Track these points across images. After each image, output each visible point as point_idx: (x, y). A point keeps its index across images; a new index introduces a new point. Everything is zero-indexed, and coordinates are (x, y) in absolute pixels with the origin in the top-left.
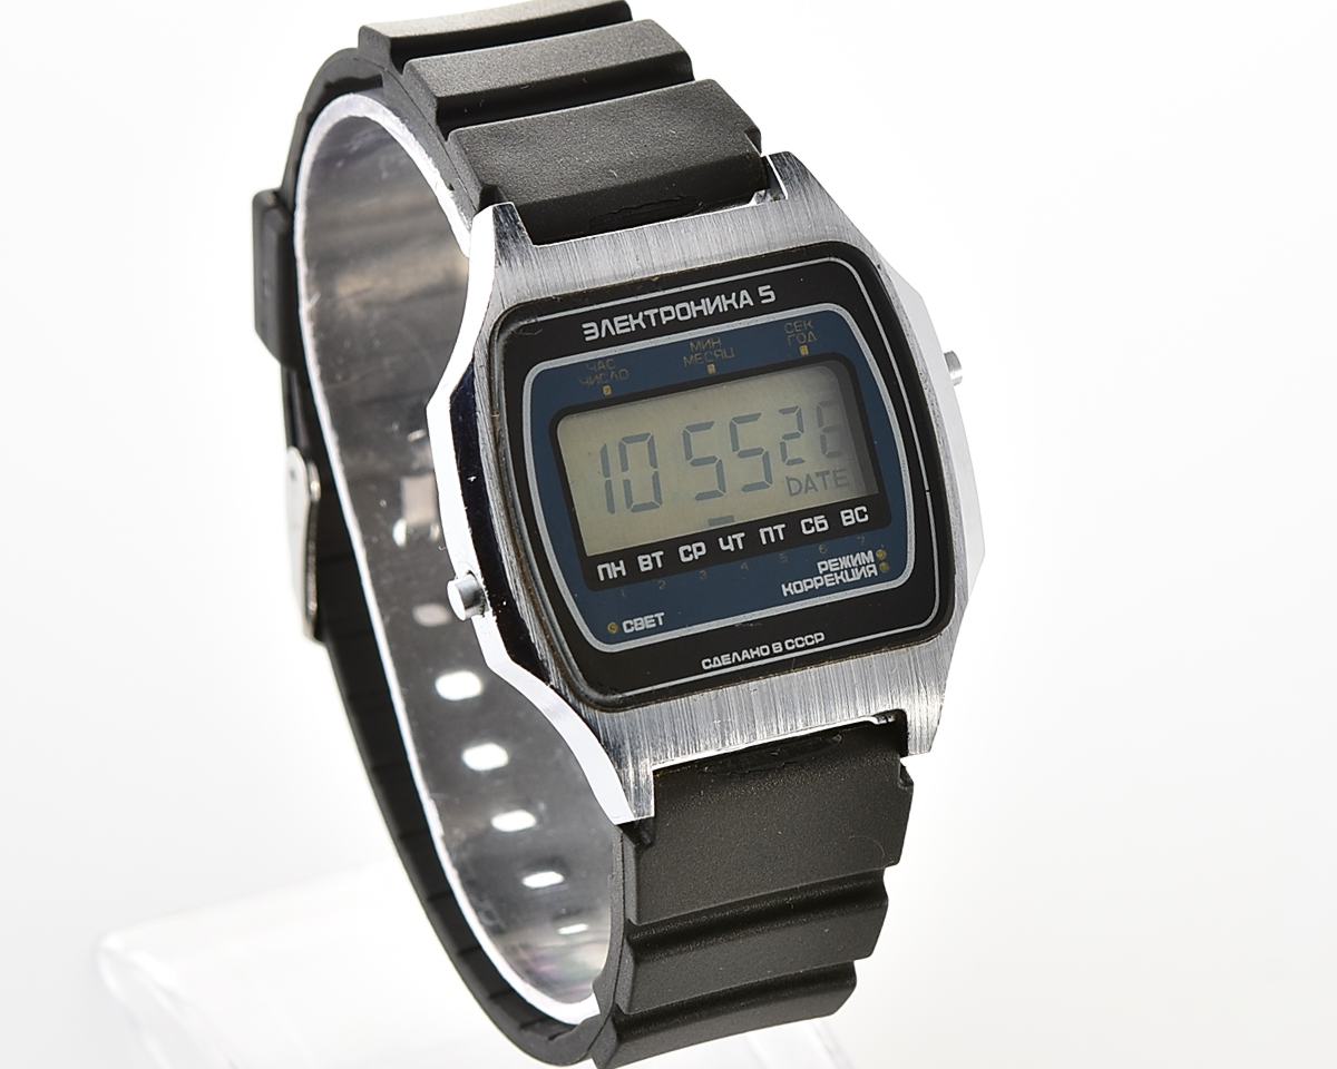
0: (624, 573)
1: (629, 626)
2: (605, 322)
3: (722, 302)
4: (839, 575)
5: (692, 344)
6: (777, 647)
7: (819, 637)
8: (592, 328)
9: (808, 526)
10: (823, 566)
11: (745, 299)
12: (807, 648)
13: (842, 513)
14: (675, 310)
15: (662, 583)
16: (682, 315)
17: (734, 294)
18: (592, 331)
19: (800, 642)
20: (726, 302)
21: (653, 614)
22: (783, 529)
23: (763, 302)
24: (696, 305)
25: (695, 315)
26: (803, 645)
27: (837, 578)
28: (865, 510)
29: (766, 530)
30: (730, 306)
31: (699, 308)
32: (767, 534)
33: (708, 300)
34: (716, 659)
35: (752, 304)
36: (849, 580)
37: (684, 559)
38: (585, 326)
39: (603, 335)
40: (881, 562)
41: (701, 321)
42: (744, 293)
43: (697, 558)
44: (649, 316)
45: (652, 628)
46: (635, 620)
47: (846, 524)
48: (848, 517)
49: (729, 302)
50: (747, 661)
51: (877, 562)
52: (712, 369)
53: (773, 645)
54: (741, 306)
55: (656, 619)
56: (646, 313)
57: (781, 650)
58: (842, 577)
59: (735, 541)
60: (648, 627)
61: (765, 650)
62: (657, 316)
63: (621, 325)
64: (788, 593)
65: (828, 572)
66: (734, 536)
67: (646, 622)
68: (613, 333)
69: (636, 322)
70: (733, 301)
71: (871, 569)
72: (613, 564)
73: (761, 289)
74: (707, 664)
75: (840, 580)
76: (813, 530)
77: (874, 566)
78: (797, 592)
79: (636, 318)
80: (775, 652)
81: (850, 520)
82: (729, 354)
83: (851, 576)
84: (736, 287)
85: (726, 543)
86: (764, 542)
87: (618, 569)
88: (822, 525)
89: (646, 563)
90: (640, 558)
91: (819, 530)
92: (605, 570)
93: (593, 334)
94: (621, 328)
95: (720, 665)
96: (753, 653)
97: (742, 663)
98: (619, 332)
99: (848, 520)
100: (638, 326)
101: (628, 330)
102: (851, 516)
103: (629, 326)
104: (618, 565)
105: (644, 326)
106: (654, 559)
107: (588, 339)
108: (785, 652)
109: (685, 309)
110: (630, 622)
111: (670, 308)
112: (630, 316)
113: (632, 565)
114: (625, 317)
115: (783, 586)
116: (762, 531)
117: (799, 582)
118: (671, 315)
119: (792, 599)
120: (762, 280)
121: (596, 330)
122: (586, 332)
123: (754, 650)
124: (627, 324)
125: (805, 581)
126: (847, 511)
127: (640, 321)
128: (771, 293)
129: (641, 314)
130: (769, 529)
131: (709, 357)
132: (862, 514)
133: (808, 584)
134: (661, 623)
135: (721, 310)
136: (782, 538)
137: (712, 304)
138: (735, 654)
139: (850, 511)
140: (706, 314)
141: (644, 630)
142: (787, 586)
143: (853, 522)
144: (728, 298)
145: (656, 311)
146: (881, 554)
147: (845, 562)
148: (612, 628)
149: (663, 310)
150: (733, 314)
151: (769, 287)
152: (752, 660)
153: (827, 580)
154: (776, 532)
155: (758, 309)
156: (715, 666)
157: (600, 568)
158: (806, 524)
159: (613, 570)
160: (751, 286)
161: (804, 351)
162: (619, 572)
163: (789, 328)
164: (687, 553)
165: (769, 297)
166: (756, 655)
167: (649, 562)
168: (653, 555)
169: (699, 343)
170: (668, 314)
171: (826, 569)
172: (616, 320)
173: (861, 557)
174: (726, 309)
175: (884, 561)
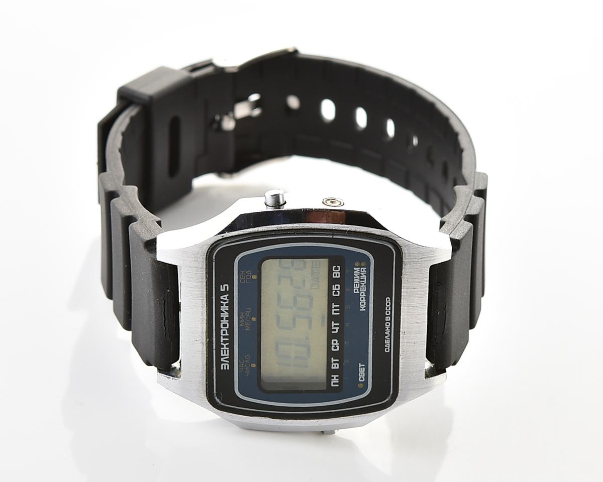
0: (338, 376)
1: (362, 379)
2: (222, 359)
3: (224, 308)
4: (362, 285)
5: (241, 325)
6: (388, 319)
7: (388, 300)
8: (224, 366)
9: (336, 293)
10: (356, 291)
11: (225, 298)
12: (391, 306)
13: (334, 277)
14: (223, 329)
15: (346, 361)
16: (226, 326)
17: (222, 302)
18: (225, 366)
19: (388, 308)
20: (224, 306)
21: (359, 367)
22: (335, 304)
23: (228, 290)
24: (223, 319)
25: (228, 321)
26: (390, 307)
27: (363, 286)
28: (335, 267)
29: (333, 312)
30: (226, 305)
31: (224, 319)
32: (335, 312)
33: (221, 314)
34: (386, 346)
35: (228, 295)
36: (365, 281)
37: (338, 349)
38: (222, 369)
39: (228, 362)
40: (361, 265)
41: (231, 319)
42: (222, 298)
43: (338, 344)
44: (223, 341)
45: (365, 370)
46: (360, 375)
47: (339, 277)
48: (336, 275)
49: (224, 305)
50: (390, 333)
51: (360, 267)
52: (254, 319)
53: (386, 320)
54: (228, 300)
55: (361, 367)
56: (222, 341)
57: (389, 317)
58: (363, 284)
59: (335, 326)
60: (364, 371)
61: (388, 324)
62: (224, 337)
63: (225, 353)
64: (364, 308)
65: (359, 289)
66: (333, 326)
67: (362, 371)
68: (228, 357)
69: (225, 347)
70: (225, 303)
71: (363, 270)
72: (332, 380)
73: (221, 290)
74: (387, 350)
75: (364, 285)
76: (339, 292)
77: (361, 269)
78: (365, 304)
79: (223, 346)
80: (389, 320)
81: (338, 274)
82: (249, 310)
83: (364, 280)
84: (218, 301)
85: (335, 330)
86: (339, 314)
87: (335, 378)
88: (337, 287)
89: (335, 366)
90: (332, 368)
91: (339, 289)
92: (334, 384)
93: (227, 366)
94: (226, 353)
95: (389, 345)
96: (387, 330)
97: (391, 335)
98: (228, 355)
99: (338, 275)
100: (227, 346)
101: (228, 351)
102: (336, 273)
103: (226, 350)
104: (333, 378)
105: (228, 344)
106: (334, 362)
107: (228, 369)
108: (391, 316)
109: (223, 325)
110: (360, 378)
111: (222, 331)
112: (222, 348)
113: (335, 372)
114: (222, 351)
115: (361, 310)
116: (333, 313)
117: (361, 303)
118: (225, 331)
119: (367, 307)
120: (218, 288)
121: (225, 364)
122: (225, 369)
123: (386, 329)
124: (225, 351)
125: (361, 300)
126: (333, 275)
127: (225, 345)
128: (225, 285)
129: (222, 344)
130: (333, 310)
131: (248, 319)
132: (336, 269)
133: (362, 299)
134: (364, 365)
135: (228, 309)
136: (338, 306)
137: (224, 312)
138: (386, 337)
139: (334, 273)
140: (228, 316)
141: (365, 373)
142: (361, 309)
143: (339, 273)
144: (223, 305)
145: (222, 337)
146: (357, 264)
147: (356, 281)
148: (361, 386)
149: (222, 334)
150: (231, 305)
151: (221, 286)
152: (391, 331)
153: (363, 291)
154: (335, 308)
155: (231, 293)
156: (389, 347)
157: (332, 385)
158: (335, 294)
159: (335, 380)
160: (219, 293)
161: (255, 277)
162: (337, 378)
163: (243, 281)
164: (335, 348)
165: (226, 287)
166: (389, 329)
167: (335, 364)
168: (332, 362)
169: (240, 322)
170: (224, 332)
171: (358, 290)
172: (222, 355)
173: (356, 273)
174: (228, 307)
175: (360, 263)
